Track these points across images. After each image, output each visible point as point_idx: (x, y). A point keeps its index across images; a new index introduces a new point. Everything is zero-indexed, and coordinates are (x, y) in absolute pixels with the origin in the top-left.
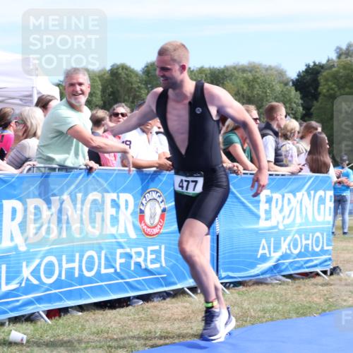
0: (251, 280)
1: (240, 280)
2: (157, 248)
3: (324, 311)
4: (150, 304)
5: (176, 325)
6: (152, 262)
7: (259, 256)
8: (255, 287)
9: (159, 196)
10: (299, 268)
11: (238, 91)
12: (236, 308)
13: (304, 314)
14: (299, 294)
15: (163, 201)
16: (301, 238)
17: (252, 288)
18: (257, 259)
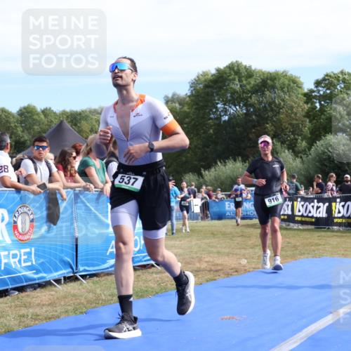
0: (102, 273)
1: (94, 272)
2: (28, 250)
3: (157, 293)
4: (23, 294)
5: (44, 309)
6: (25, 262)
7: (108, 254)
8: (106, 277)
9: (29, 210)
10: (139, 262)
11: (92, 129)
12: (91, 294)
13: (142, 297)
14: (139, 281)
15: (32, 213)
16: (140, 239)
17: (103, 278)
18: (107, 256)
